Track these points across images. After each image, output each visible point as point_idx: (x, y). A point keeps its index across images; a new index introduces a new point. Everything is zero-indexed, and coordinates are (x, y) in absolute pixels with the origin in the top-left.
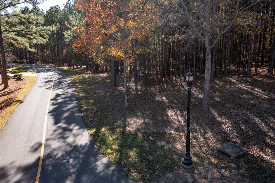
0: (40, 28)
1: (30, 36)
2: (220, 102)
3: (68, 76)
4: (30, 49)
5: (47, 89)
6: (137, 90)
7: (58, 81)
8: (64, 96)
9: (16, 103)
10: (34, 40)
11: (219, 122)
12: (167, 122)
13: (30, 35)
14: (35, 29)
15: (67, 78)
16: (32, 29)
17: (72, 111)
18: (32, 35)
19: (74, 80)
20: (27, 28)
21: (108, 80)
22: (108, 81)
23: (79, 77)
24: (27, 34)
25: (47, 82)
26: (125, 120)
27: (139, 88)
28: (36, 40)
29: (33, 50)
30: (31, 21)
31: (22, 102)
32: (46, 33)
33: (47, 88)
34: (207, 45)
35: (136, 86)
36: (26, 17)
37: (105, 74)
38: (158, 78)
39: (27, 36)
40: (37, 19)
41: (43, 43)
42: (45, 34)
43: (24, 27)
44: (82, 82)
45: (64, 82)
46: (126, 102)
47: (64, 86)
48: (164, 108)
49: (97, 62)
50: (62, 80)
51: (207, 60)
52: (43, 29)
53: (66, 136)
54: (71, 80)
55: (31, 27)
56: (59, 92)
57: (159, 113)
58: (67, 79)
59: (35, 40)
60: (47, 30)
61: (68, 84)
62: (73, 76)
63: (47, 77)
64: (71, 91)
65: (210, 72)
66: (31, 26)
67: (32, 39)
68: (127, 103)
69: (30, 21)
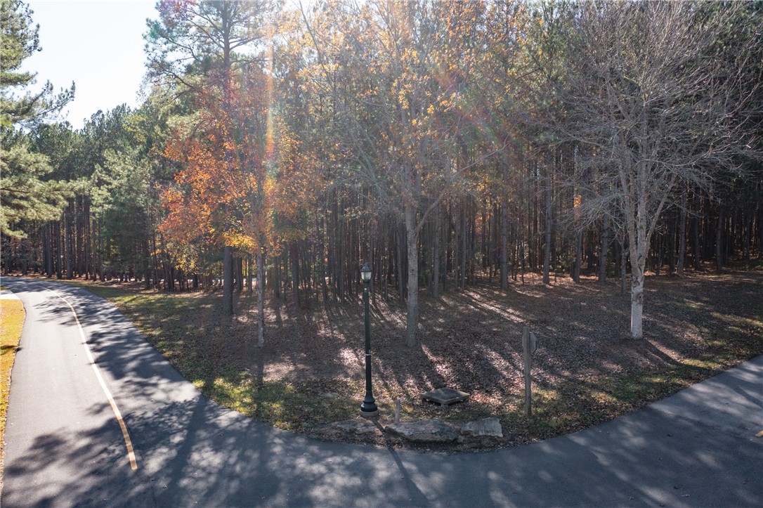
0: (50, 185)
1: (24, 203)
2: (441, 333)
3: (105, 298)
4: (11, 233)
5: (63, 326)
6: (278, 321)
7: (84, 309)
8: (113, 336)
9: (5, 350)
10: (33, 210)
11: (432, 362)
12: (341, 368)
13: (22, 198)
14: (38, 186)
15: (104, 302)
16: (31, 186)
17: (144, 360)
18: (26, 199)
19: (122, 306)
20: (20, 183)
21: (210, 304)
22: (209, 306)
23: (131, 301)
24: (15, 197)
25: (56, 311)
26: (261, 367)
27: (284, 317)
28: (37, 211)
29: (19, 235)
30: (23, 165)
31: (18, 350)
32: (63, 196)
33: (63, 324)
34: (409, 227)
35: (277, 313)
36: (11, 157)
37: (198, 293)
38: (326, 297)
39: (15, 201)
40: (37, 162)
41: (52, 218)
42: (60, 197)
43: (12, 181)
44: (146, 309)
45: (99, 311)
46: (260, 337)
47: (103, 318)
48: (336, 346)
49: (179, 264)
50: (92, 307)
51: (411, 254)
52: (57, 186)
53: (149, 392)
54: (117, 305)
55: (29, 182)
56: (97, 328)
57: (326, 355)
58: (105, 304)
59: (35, 212)
60: (68, 188)
61: (111, 313)
62: (118, 298)
63: (48, 300)
64: (125, 327)
65: (417, 275)
66: (31, 180)
67: (27, 208)
68: (262, 339)
69: (20, 166)
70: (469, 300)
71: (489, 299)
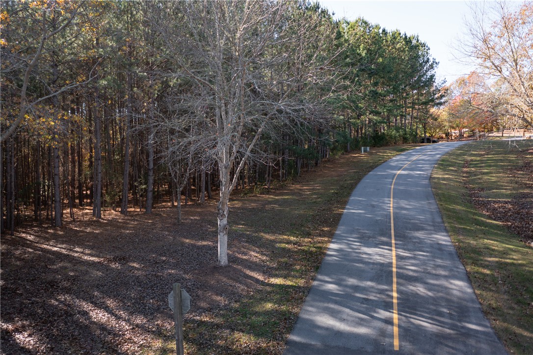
70: (24, 243)
71: (47, 240)
